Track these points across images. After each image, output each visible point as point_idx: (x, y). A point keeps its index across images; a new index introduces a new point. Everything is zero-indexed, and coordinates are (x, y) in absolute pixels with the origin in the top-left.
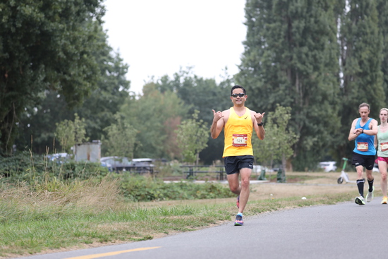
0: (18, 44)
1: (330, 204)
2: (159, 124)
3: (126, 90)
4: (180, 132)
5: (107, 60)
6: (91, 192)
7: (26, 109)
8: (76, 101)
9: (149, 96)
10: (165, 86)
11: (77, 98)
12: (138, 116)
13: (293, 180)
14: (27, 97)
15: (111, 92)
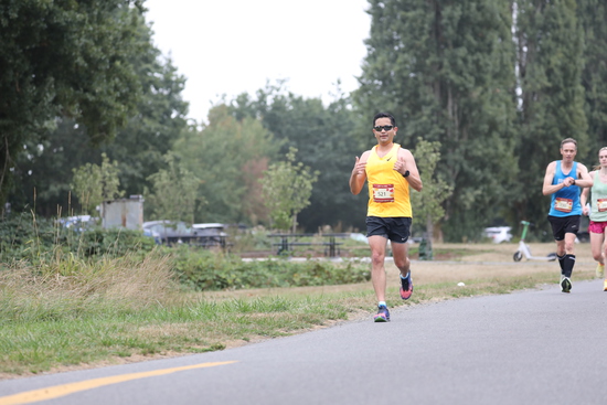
0: (12, 44)
1: (501, 292)
2: (234, 170)
3: (181, 116)
4: (268, 182)
5: (153, 69)
6: (128, 276)
7: (25, 147)
8: (104, 134)
9: (219, 125)
10: (242, 110)
11: (106, 129)
12: (202, 158)
13: (444, 255)
14: (27, 128)
15: (160, 119)
